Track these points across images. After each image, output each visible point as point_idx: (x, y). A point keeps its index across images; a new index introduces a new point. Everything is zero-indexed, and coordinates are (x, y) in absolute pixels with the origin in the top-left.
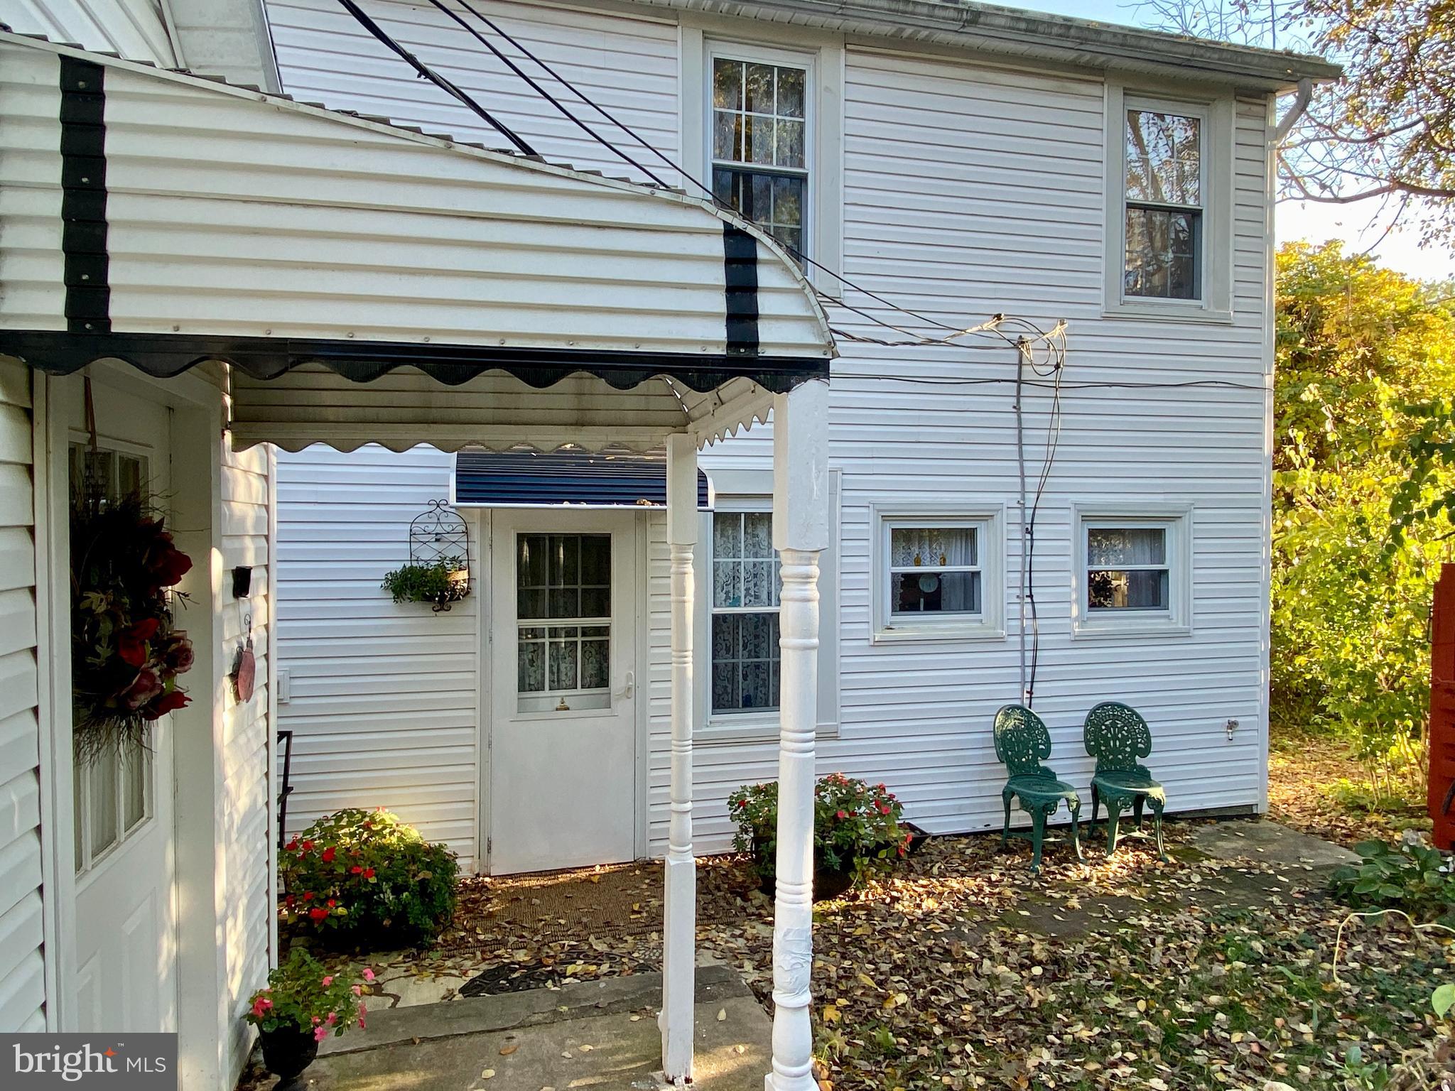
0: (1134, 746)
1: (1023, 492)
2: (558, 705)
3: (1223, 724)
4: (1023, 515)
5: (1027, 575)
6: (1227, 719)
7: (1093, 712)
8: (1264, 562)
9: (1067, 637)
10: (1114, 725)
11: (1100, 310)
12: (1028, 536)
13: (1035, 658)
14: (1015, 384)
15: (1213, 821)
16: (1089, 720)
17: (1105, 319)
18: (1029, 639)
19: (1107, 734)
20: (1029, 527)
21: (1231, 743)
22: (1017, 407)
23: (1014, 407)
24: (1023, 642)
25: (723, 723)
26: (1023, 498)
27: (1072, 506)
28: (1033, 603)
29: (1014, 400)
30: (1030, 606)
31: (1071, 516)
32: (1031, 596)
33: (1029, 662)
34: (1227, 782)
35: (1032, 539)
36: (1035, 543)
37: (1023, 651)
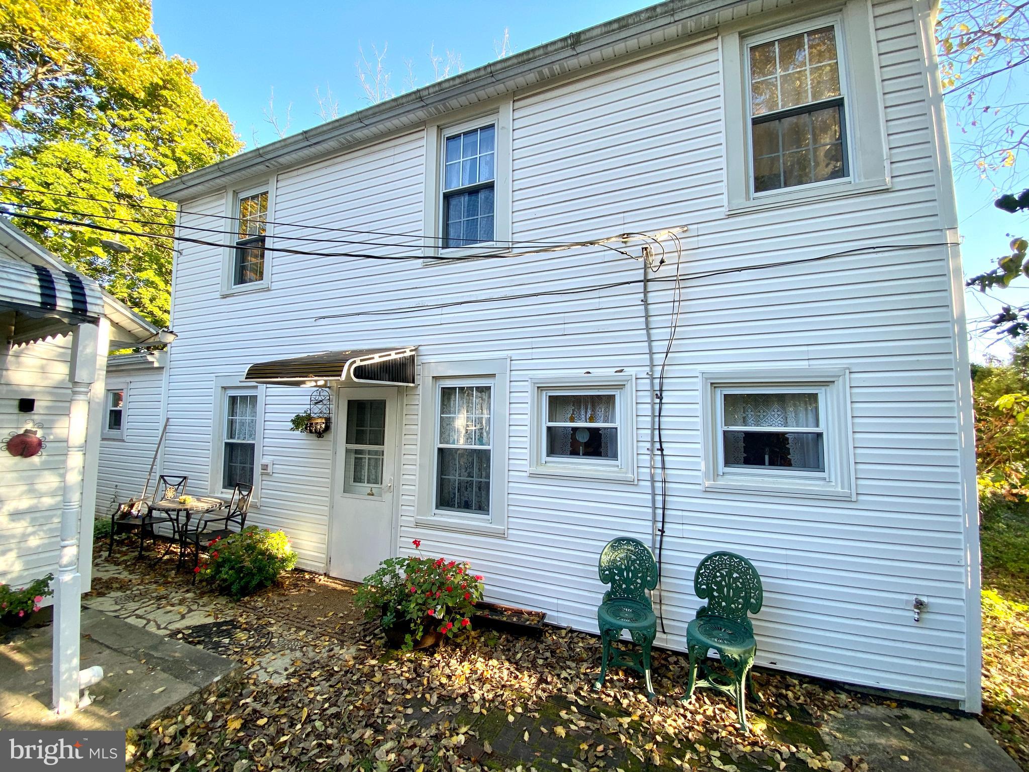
0: (747, 599)
1: (652, 366)
2: (369, 491)
3: (907, 602)
4: (652, 384)
5: (657, 432)
6: (914, 597)
7: (710, 557)
8: (961, 428)
9: (698, 487)
10: (730, 575)
11: (724, 210)
12: (658, 401)
13: (664, 502)
14: (643, 283)
15: (894, 705)
16: (703, 564)
17: (729, 216)
18: (659, 485)
19: (721, 581)
20: (658, 393)
21: (917, 624)
22: (645, 302)
23: (642, 301)
24: (653, 487)
25: (442, 515)
26: (652, 371)
27: (700, 375)
28: (662, 455)
29: (642, 295)
30: (659, 458)
31: (698, 383)
32: (661, 450)
33: (659, 504)
34: (917, 667)
35: (661, 403)
36: (664, 406)
37: (654, 495)
